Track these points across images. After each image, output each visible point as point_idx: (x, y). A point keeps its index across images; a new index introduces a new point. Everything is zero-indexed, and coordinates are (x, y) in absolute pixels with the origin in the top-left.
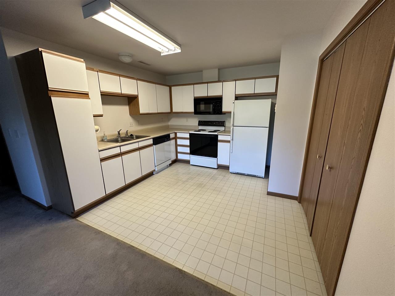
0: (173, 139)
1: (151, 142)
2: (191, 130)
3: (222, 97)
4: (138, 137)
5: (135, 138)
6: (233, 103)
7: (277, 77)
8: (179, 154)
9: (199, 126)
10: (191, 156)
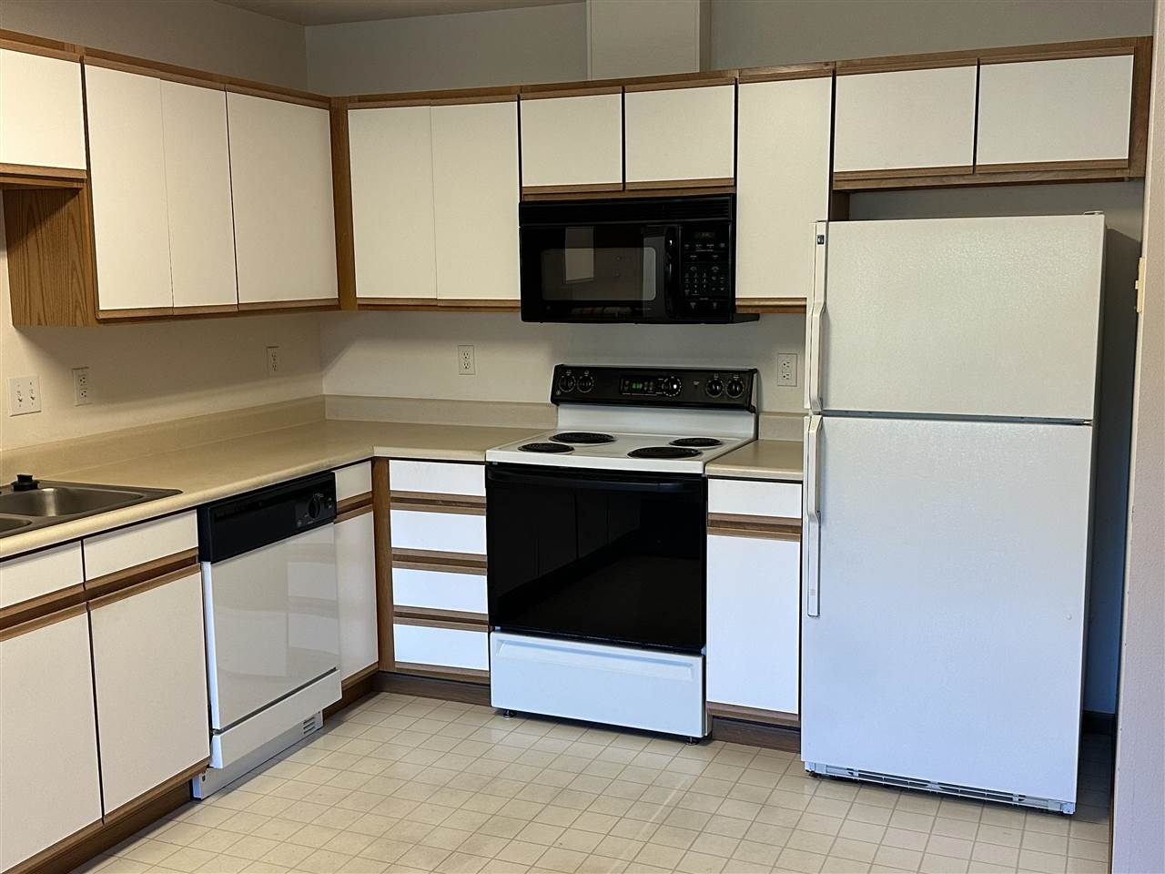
0: (357, 506)
1: (183, 535)
2: (501, 437)
3: (734, 196)
4: (77, 502)
5: (52, 512)
6: (821, 240)
7: (1142, 52)
8: (402, 633)
9: (561, 405)
10: (502, 641)
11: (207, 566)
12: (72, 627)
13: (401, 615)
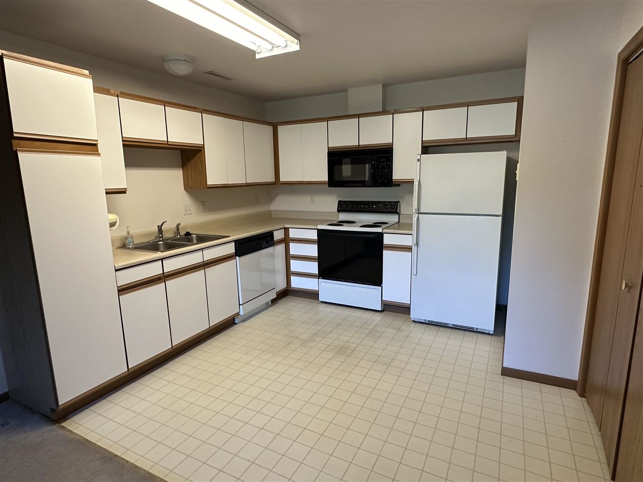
0: (280, 242)
1: (230, 249)
2: (322, 222)
3: (392, 148)
4: (202, 239)
5: (195, 242)
6: (418, 160)
7: (520, 101)
8: (293, 278)
9: (340, 212)
10: (322, 282)
11: (237, 258)
13: (293, 274)
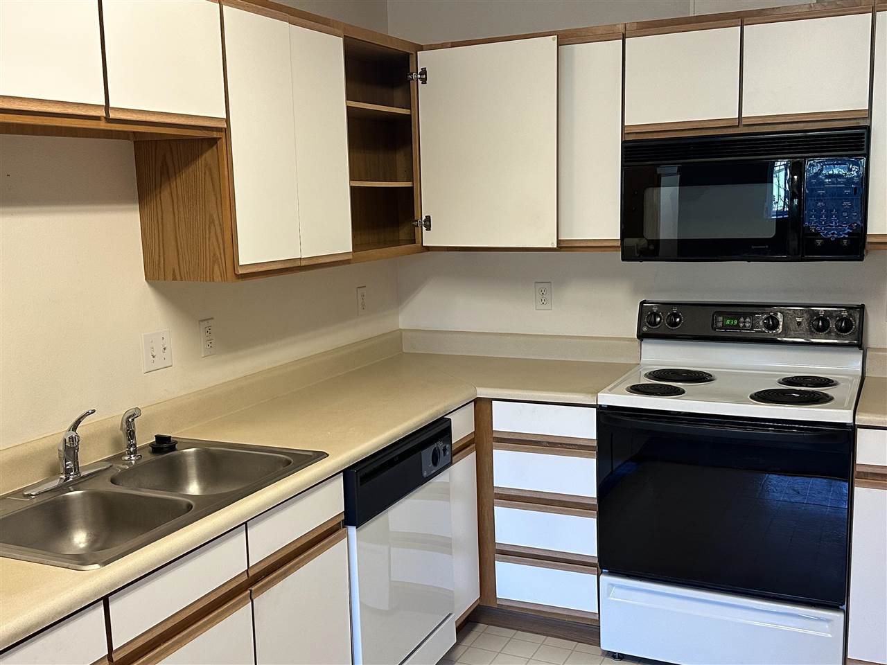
0: (464, 447)
1: (331, 501)
2: (607, 374)
3: (868, 129)
8: (503, 569)
9: (645, 340)
10: (613, 585)
11: (352, 530)
12: (237, 620)
13: (502, 552)
